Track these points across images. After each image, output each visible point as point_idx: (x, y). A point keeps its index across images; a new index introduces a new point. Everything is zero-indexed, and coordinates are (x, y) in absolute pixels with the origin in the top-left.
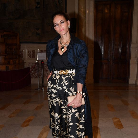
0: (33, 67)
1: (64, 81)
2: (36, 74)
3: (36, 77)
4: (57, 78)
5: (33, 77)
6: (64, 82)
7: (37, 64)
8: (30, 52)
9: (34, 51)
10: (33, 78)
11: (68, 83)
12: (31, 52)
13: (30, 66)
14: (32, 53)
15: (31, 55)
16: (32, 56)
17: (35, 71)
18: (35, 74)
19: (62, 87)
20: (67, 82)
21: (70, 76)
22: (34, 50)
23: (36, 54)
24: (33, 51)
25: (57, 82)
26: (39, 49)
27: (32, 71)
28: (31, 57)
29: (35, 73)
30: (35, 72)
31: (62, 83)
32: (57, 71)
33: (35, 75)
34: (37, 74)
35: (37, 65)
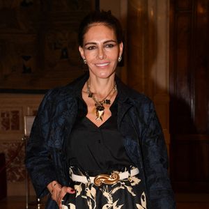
0: (14, 154)
1: (110, 201)
2: (20, 171)
3: (21, 179)
5: (14, 178)
6: (110, 206)
8: (6, 115)
9: (17, 112)
10: (14, 181)
12: (8, 115)
13: (6, 151)
14: (11, 117)
15: (8, 123)
16: (11, 124)
17: (19, 162)
20: (118, 205)
21: (126, 188)
22: (17, 109)
23: (21, 119)
24: (13, 112)
26: (31, 107)
27: (12, 164)
28: (8, 128)
29: (20, 168)
30: (18, 165)
32: (88, 178)
33: (19, 174)
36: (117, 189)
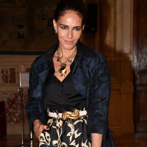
0: (12, 102)
1: (73, 130)
2: (16, 115)
3: (17, 122)
4: (58, 125)
5: (12, 120)
6: (72, 133)
7: (19, 94)
8: (5, 72)
9: (14, 69)
10: (12, 123)
11: (80, 134)
12: (7, 72)
13: (6, 100)
14: (9, 73)
15: (7, 78)
16: (9, 78)
17: (16, 109)
18: (14, 116)
19: (68, 142)
20: (78, 133)
21: (84, 121)
22: (14, 67)
23: (16, 75)
24: (11, 69)
25: (58, 134)
27: (10, 110)
28: (7, 82)
29: (16, 112)
30: (15, 111)
31: (68, 134)
32: (57, 114)
33: (16, 117)
34: (19, 115)
35: (19, 96)
36: (78, 121)
